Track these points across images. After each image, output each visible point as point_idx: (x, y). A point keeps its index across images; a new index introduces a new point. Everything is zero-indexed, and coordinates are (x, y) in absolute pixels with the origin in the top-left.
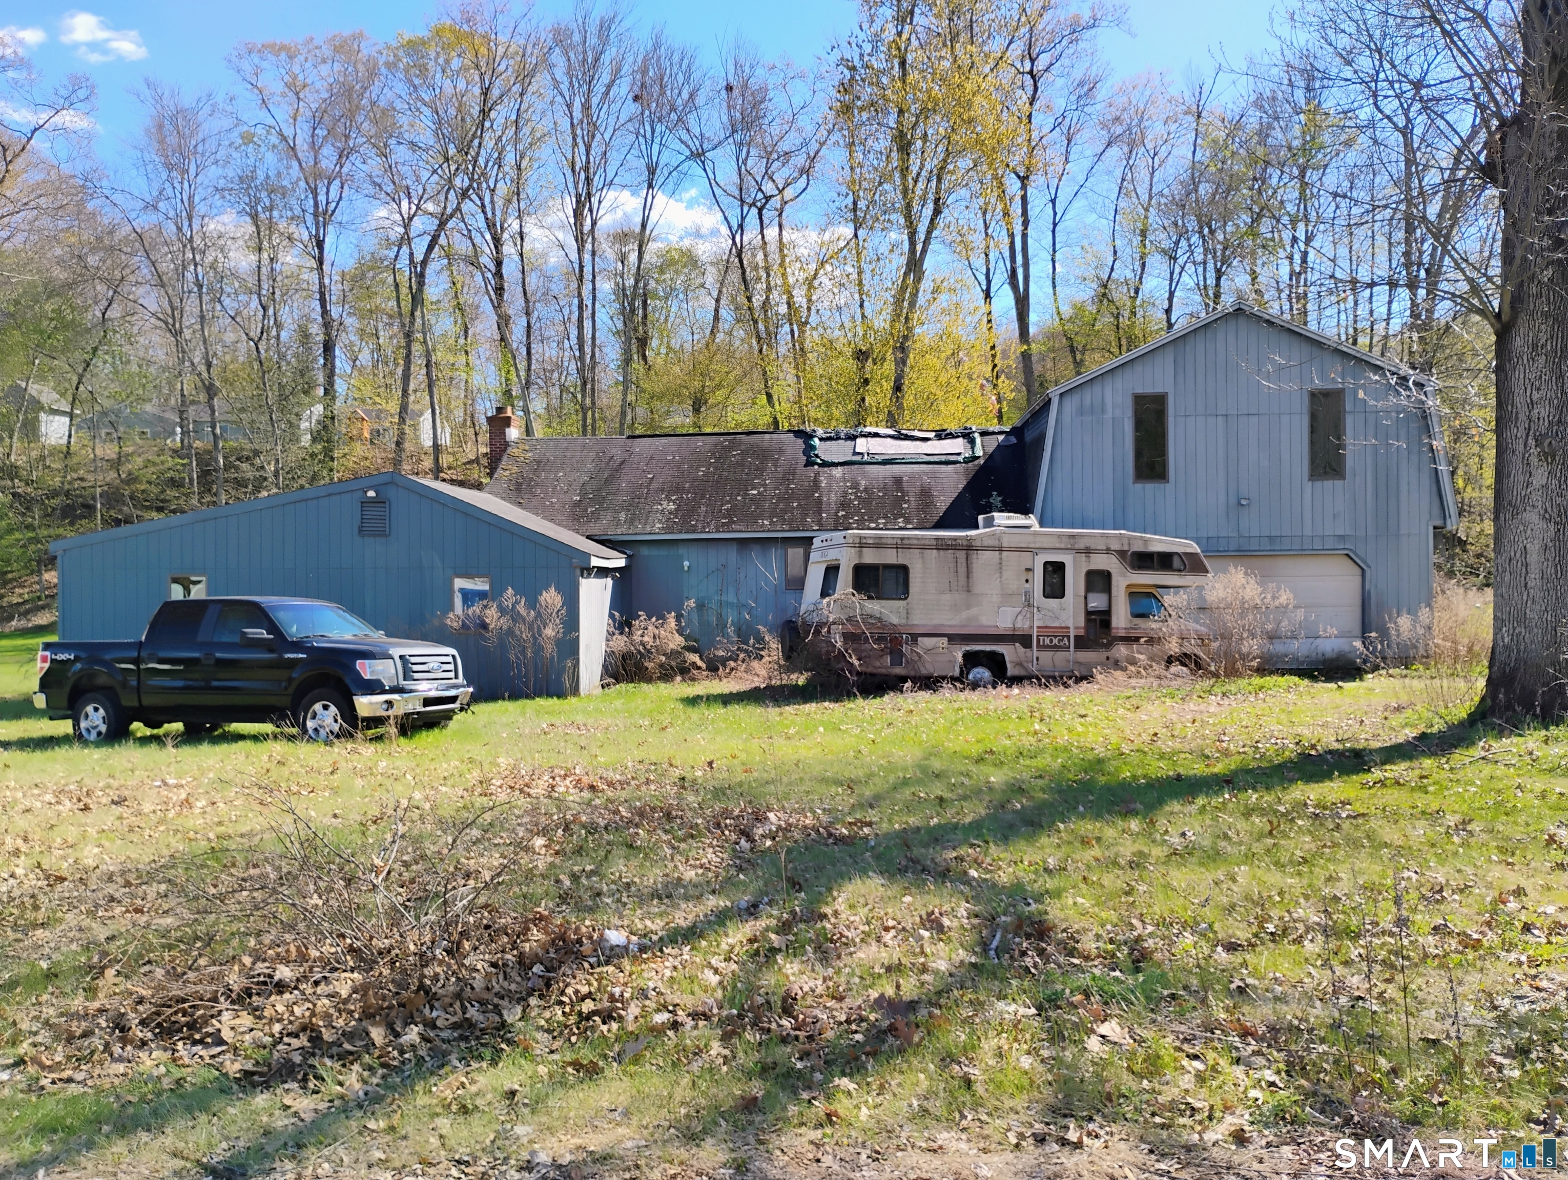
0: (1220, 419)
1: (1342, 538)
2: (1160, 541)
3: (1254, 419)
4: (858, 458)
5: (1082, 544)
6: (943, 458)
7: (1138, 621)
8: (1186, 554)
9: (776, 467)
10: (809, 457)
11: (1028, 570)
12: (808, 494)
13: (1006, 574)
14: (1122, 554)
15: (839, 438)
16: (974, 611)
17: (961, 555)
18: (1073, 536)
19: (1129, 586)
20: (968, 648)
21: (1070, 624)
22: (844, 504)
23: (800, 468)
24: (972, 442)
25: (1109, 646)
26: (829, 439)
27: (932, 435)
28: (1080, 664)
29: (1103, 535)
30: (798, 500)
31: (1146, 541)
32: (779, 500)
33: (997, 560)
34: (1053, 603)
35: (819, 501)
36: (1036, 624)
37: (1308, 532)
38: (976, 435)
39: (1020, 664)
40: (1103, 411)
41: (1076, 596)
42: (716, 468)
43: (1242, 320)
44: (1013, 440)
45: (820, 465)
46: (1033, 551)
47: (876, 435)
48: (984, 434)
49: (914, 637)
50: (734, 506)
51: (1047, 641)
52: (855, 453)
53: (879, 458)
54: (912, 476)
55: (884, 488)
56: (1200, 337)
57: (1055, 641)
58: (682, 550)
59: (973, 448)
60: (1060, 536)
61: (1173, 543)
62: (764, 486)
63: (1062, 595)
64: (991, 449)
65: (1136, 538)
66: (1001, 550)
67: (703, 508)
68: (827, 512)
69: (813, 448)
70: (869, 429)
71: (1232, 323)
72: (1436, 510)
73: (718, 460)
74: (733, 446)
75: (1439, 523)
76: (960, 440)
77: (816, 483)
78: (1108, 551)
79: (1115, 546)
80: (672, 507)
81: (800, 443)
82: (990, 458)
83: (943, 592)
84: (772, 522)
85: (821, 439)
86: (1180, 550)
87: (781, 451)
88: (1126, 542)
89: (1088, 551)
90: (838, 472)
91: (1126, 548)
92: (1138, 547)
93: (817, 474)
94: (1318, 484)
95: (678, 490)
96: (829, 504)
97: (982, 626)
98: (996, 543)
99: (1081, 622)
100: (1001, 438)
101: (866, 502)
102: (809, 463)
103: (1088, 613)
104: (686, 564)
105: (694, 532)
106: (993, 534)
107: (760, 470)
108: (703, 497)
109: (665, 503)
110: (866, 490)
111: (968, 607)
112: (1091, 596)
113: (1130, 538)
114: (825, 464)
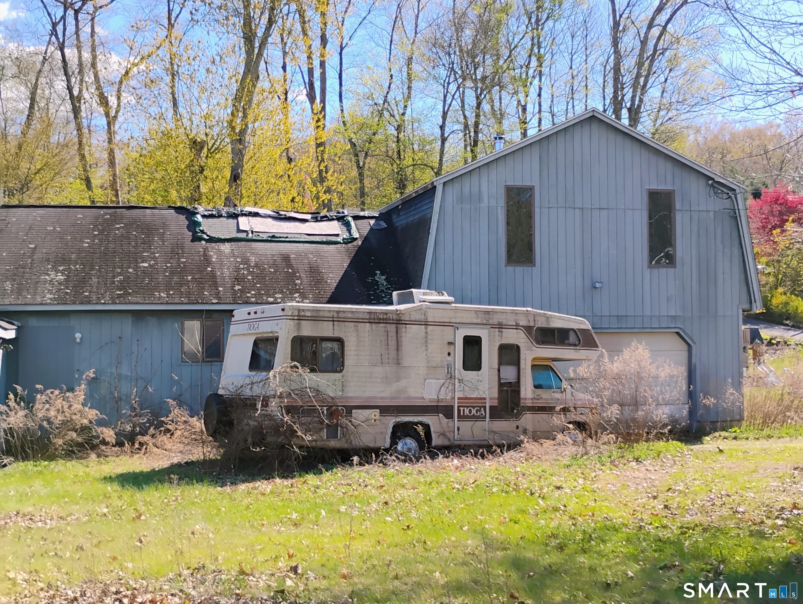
0: (577, 211)
1: (674, 318)
2: (560, 318)
3: (604, 213)
4: (243, 235)
5: (495, 321)
6: (324, 239)
7: (539, 391)
8: (580, 330)
9: (163, 241)
10: (195, 233)
11: (450, 343)
12: (201, 269)
13: (431, 347)
14: (528, 329)
15: (220, 216)
16: (403, 383)
17: (392, 328)
18: (487, 312)
19: (534, 359)
20: (398, 419)
21: (486, 395)
22: (238, 279)
23: (188, 243)
24: (347, 225)
25: (518, 416)
26: (212, 216)
27: (308, 217)
28: (495, 433)
29: (513, 312)
30: (192, 274)
31: (548, 318)
32: (172, 273)
33: (423, 334)
34: (471, 375)
35: (213, 275)
36: (458, 395)
37: (648, 313)
38: (350, 219)
39: (443, 434)
40: (480, 200)
41: (490, 368)
42: (101, 240)
43: (595, 126)
44: (383, 225)
45: (207, 241)
46: (455, 326)
47: (256, 215)
48: (356, 218)
49: (349, 409)
50: (127, 279)
51: (467, 412)
52: (239, 231)
53: (265, 237)
54: (299, 254)
55: (274, 265)
56: (561, 138)
57: (474, 411)
58: (74, 322)
59: (349, 231)
60: (477, 312)
61: (569, 320)
62: (155, 258)
63: (478, 368)
64: (365, 232)
65: (540, 315)
66: (426, 324)
67: (95, 280)
68: (223, 285)
69: (199, 224)
70: (248, 209)
71: (586, 128)
72: (745, 297)
73: (101, 232)
74: (115, 219)
75: (747, 306)
76: (335, 222)
77: (207, 260)
78: (517, 326)
79: (523, 322)
80: (60, 277)
81: (182, 217)
82: (366, 239)
83: (374, 365)
84: (168, 295)
85: (204, 216)
86: (575, 326)
87: (165, 226)
88: (531, 319)
89: (500, 327)
90: (226, 248)
91: (532, 324)
92: (541, 323)
93: (206, 249)
94: (655, 271)
95: (65, 260)
96: (224, 278)
97: (410, 398)
98: (422, 318)
99: (495, 394)
100: (372, 222)
101: (261, 277)
102: (196, 239)
103: (501, 385)
104: (78, 335)
105: (89, 303)
106: (419, 309)
107: (148, 244)
108: (92, 269)
109: (53, 274)
110: (257, 266)
111: (398, 379)
112: (502, 368)
113: (535, 315)
114: (212, 240)
